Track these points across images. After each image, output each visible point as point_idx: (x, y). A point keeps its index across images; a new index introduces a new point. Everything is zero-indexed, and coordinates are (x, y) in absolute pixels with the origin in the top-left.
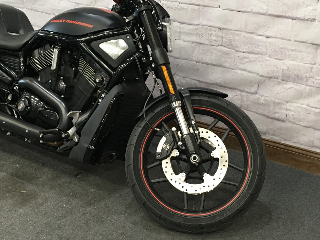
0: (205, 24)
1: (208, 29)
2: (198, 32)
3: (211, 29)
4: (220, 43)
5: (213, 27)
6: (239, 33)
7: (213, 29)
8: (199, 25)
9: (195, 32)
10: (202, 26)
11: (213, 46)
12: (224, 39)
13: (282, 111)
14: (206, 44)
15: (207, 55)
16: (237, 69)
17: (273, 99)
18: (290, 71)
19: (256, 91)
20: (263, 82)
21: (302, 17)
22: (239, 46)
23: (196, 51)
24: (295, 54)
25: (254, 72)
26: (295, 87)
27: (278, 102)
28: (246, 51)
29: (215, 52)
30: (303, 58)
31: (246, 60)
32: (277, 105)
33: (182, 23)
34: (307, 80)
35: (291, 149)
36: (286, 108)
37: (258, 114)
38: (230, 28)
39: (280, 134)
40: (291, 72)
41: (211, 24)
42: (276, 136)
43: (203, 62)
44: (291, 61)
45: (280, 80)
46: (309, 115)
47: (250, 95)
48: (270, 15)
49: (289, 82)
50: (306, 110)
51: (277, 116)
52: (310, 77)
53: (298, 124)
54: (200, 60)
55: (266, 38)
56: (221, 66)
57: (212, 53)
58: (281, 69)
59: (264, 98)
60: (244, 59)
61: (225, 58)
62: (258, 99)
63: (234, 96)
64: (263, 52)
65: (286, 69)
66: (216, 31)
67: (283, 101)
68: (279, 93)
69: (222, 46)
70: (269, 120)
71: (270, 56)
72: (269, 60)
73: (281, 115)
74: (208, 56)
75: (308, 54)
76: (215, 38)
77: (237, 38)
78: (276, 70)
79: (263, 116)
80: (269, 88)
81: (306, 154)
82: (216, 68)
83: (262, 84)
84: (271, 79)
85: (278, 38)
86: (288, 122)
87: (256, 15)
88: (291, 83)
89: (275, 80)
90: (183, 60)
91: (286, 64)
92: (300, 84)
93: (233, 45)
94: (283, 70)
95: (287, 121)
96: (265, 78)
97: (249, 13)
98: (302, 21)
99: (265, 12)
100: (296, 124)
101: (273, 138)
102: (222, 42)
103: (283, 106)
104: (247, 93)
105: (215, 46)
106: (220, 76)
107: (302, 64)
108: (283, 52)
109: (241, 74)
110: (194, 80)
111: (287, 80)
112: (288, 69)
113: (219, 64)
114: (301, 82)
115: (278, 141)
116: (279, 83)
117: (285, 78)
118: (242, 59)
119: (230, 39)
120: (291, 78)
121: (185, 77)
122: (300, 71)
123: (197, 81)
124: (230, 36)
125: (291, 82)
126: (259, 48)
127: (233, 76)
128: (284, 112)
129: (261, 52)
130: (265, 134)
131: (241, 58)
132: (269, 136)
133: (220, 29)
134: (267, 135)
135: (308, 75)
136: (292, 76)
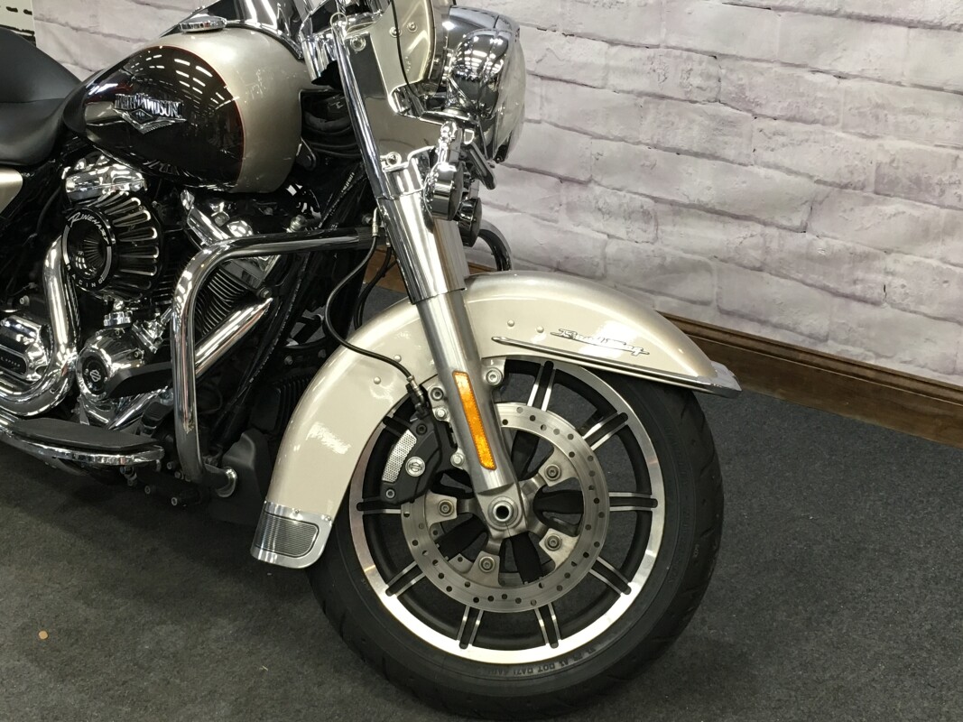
0: (673, 44)
1: (681, 57)
2: (656, 66)
3: (689, 58)
4: (713, 95)
5: (696, 52)
6: (765, 65)
7: (696, 56)
8: (658, 46)
9: (648, 68)
10: (666, 50)
11: (695, 102)
12: (723, 84)
13: (872, 276)
14: (676, 99)
15: (678, 129)
16: (756, 163)
17: (849, 245)
18: (897, 168)
19: (804, 224)
20: (823, 201)
21: (936, 21)
22: (764, 102)
23: (650, 118)
24: (912, 122)
25: (802, 171)
26: (909, 211)
27: (864, 253)
28: (782, 116)
29: (699, 119)
30: (933, 133)
31: (782, 139)
32: (861, 261)
33: (612, 43)
34: (943, 192)
35: (895, 380)
36: (885, 269)
37: (807, 285)
38: (740, 54)
39: (864, 341)
40: (900, 170)
41: (690, 44)
42: (853, 345)
43: (667, 146)
44: (901, 141)
45: (869, 193)
46: (945, 285)
47: (789, 233)
48: (849, 17)
49: (893, 199)
50: (940, 272)
51: (858, 289)
52: (950, 184)
53: (915, 312)
54: (658, 141)
55: (836, 79)
56: (714, 157)
57: (692, 121)
58: (874, 163)
59: (827, 242)
60: (777, 137)
61: (724, 135)
62: (810, 244)
63: (745, 238)
64: (828, 117)
65: (886, 163)
66: (703, 62)
67: (875, 248)
68: (867, 229)
69: (718, 103)
70: (838, 300)
71: (844, 128)
72: (841, 139)
73: (870, 288)
74: (680, 131)
75: (947, 120)
76: (699, 82)
77: (759, 80)
78: (860, 165)
79: (824, 292)
80: (841, 214)
81: (934, 393)
82: (701, 161)
83: (821, 203)
84: (847, 191)
85: (869, 79)
86: (889, 307)
87: (812, 16)
88: (900, 200)
89: (857, 192)
90: (614, 143)
91: (887, 148)
92: (925, 202)
93: (749, 101)
94: (879, 166)
95: (885, 304)
96: (830, 188)
97: (792, 13)
98: (932, 31)
99: (835, 9)
100: (911, 312)
101: (847, 351)
102: (719, 91)
103: (877, 264)
104: (781, 230)
105: (700, 103)
106: (709, 183)
107: (930, 148)
108: (881, 116)
109: (766, 178)
110: (641, 195)
111: (888, 193)
112: (893, 161)
113: (708, 152)
114: (927, 196)
115: (859, 359)
116: (867, 201)
117: (885, 187)
118: (770, 138)
119: (740, 83)
120: (900, 185)
121: (618, 186)
122: (924, 166)
123: (647, 200)
124: (741, 76)
125: (899, 196)
126: (816, 107)
127: (744, 182)
128: (880, 278)
129: (821, 118)
130: (825, 340)
131: (770, 135)
132: (836, 344)
133: (715, 57)
134: (830, 342)
135: (945, 179)
136: (905, 181)
